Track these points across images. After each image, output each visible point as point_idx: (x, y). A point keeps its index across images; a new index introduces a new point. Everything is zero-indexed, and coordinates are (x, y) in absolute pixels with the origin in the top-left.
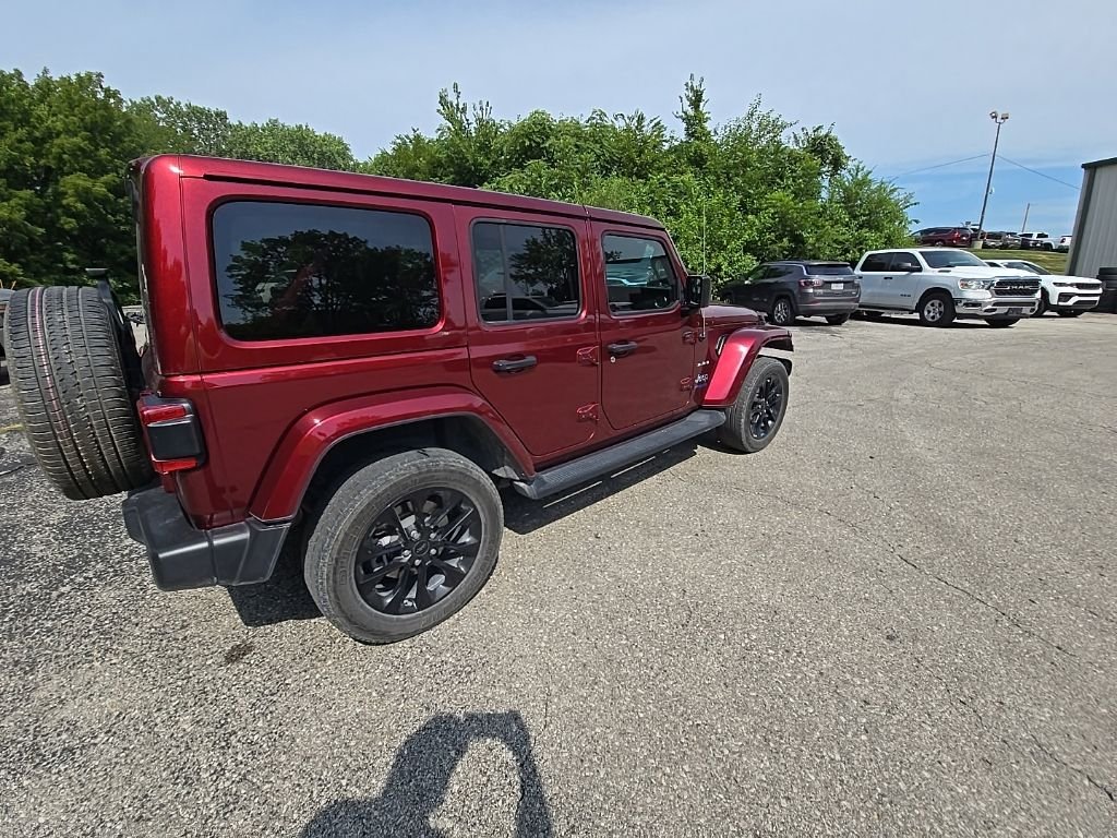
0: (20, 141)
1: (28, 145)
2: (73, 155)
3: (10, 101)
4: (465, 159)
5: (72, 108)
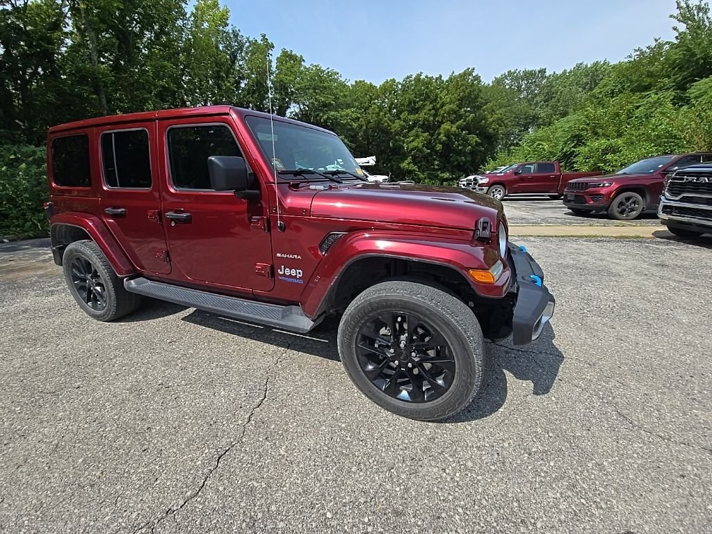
3: (431, 91)
4: (694, 55)
5: (456, 90)
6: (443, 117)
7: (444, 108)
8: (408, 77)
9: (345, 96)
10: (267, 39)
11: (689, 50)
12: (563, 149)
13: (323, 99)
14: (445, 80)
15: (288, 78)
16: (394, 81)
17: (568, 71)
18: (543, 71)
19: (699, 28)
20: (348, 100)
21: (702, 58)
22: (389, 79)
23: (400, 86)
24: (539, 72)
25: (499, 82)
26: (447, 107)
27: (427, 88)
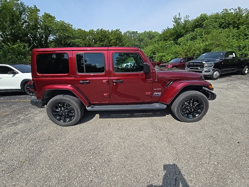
0: (107, 41)
1: (108, 42)
2: (113, 43)
3: (107, 35)
4: (177, 32)
5: (115, 35)
6: (112, 44)
7: (112, 41)
8: (98, 29)
9: (76, 34)
10: (36, 7)
11: (176, 30)
12: (150, 55)
13: (67, 35)
14: (110, 32)
15: (50, 25)
16: (93, 30)
17: (143, 32)
18: (137, 32)
19: (178, 24)
20: (78, 36)
21: (179, 33)
22: (91, 29)
23: (95, 32)
24: (136, 32)
25: (125, 33)
26: (113, 41)
27: (105, 34)
